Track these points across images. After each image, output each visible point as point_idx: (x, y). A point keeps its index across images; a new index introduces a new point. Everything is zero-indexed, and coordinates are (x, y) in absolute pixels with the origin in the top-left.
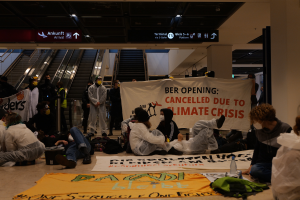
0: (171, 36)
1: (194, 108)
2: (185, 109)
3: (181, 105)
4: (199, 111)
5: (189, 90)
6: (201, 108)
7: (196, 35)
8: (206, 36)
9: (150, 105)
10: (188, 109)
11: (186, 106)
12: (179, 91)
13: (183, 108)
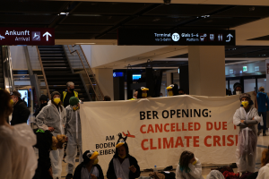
0: (176, 37)
1: (179, 138)
2: (168, 140)
3: (163, 135)
4: (185, 142)
5: (172, 113)
6: (188, 138)
7: (208, 36)
8: (220, 37)
9: (120, 136)
10: (172, 139)
11: (168, 135)
12: (160, 116)
13: (165, 139)
